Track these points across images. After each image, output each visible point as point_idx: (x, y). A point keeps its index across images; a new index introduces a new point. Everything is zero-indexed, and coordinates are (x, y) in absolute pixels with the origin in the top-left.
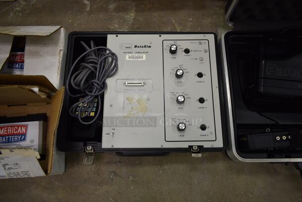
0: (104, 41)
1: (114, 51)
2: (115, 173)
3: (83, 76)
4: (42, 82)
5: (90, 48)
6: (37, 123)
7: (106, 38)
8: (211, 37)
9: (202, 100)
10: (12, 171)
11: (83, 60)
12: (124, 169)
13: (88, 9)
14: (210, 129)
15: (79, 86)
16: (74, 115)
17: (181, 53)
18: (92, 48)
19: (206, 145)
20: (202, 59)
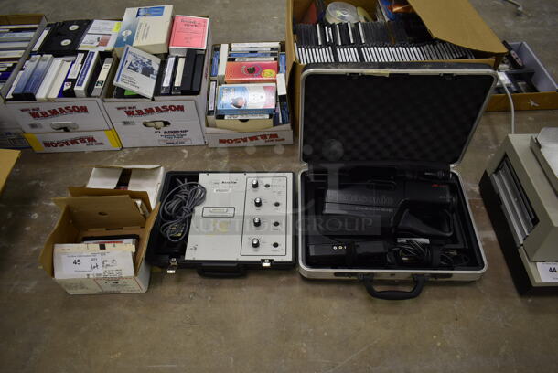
0: (196, 178)
1: (203, 185)
2: (195, 293)
3: (174, 204)
4: (144, 197)
5: (183, 182)
6: (131, 240)
7: (198, 176)
8: (290, 175)
9: (276, 224)
10: (109, 268)
11: (177, 192)
12: (204, 290)
13: (186, 156)
14: (282, 246)
15: (170, 211)
16: (163, 233)
17: (261, 187)
18: (186, 183)
19: (277, 259)
20: (279, 192)
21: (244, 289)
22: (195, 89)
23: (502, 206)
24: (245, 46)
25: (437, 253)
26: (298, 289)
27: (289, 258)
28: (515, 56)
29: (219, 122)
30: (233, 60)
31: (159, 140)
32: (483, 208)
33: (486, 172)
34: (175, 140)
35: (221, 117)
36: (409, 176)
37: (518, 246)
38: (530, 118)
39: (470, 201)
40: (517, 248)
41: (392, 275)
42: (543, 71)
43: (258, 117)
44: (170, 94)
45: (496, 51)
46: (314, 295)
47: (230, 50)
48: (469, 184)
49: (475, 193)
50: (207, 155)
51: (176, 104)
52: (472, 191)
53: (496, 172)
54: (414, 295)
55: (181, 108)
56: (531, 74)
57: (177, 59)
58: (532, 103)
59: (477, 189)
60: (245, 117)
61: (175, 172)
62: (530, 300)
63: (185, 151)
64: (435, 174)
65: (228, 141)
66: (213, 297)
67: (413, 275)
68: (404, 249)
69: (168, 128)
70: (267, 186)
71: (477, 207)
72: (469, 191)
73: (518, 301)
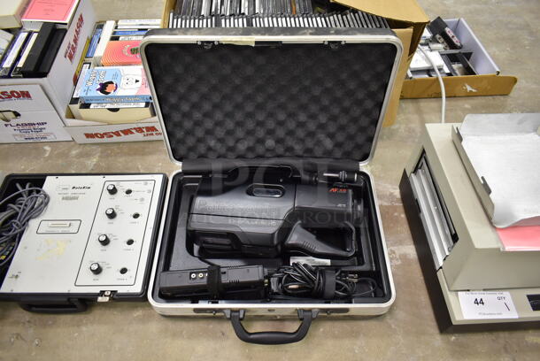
0: (41, 183)
1: (47, 192)
2: (17, 335)
5: (24, 188)
7: (44, 180)
8: (159, 178)
9: (130, 242)
11: (13, 201)
13: (46, 155)
14: (131, 272)
17: (121, 193)
18: (27, 188)
19: (121, 290)
20: (142, 200)
21: (84, 329)
22: (41, 70)
24: (134, 24)
25: (331, 279)
26: (154, 327)
27: (137, 289)
28: (451, 34)
29: (84, 112)
30: (117, 39)
31: (14, 135)
32: (403, 216)
33: (405, 172)
34: (34, 135)
35: (86, 106)
36: (305, 177)
37: (437, 268)
38: (467, 106)
39: (381, 206)
40: (436, 271)
41: (270, 310)
42: (483, 53)
43: (132, 105)
44: (9, 77)
45: (415, 21)
46: (174, 335)
47: (116, 28)
48: (389, 186)
49: (395, 196)
50: (74, 152)
51: (18, 89)
52: (391, 194)
53: (415, 171)
54: (299, 336)
55: (26, 95)
56: (468, 55)
57: (30, 34)
58: (469, 88)
60: (115, 106)
61: (17, 175)
62: (453, 338)
63: (47, 148)
64: (337, 175)
65: (96, 135)
66: (41, 340)
67: (297, 310)
68: (289, 275)
69: (20, 120)
70: (129, 192)
71: (396, 214)
72: (388, 193)
73: (438, 340)
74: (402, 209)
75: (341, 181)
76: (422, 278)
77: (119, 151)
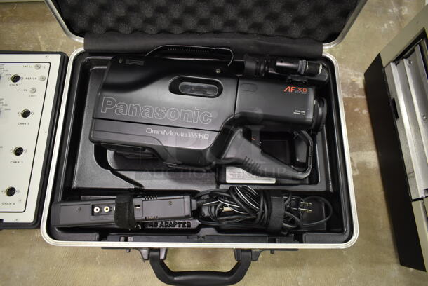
9: (18, 152)
17: (5, 81)
19: (8, 219)
20: (34, 90)
23: (398, 123)
32: (365, 112)
33: (379, 57)
36: (250, 65)
39: (345, 100)
48: (351, 72)
49: (357, 85)
52: (353, 83)
53: (397, 60)
59: (360, 81)
64: (294, 65)
70: (16, 79)
71: (357, 110)
72: (349, 81)
73: (395, 271)
74: (364, 104)
75: (299, 73)
76: (382, 193)
77: (12, 15)
